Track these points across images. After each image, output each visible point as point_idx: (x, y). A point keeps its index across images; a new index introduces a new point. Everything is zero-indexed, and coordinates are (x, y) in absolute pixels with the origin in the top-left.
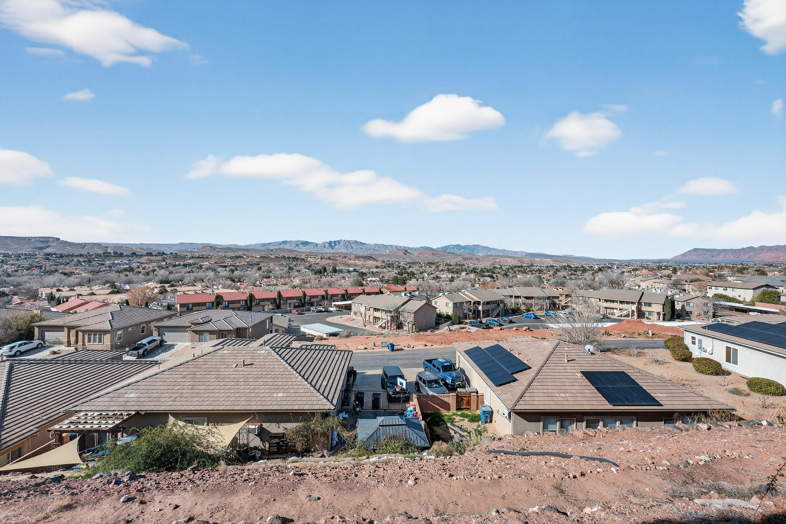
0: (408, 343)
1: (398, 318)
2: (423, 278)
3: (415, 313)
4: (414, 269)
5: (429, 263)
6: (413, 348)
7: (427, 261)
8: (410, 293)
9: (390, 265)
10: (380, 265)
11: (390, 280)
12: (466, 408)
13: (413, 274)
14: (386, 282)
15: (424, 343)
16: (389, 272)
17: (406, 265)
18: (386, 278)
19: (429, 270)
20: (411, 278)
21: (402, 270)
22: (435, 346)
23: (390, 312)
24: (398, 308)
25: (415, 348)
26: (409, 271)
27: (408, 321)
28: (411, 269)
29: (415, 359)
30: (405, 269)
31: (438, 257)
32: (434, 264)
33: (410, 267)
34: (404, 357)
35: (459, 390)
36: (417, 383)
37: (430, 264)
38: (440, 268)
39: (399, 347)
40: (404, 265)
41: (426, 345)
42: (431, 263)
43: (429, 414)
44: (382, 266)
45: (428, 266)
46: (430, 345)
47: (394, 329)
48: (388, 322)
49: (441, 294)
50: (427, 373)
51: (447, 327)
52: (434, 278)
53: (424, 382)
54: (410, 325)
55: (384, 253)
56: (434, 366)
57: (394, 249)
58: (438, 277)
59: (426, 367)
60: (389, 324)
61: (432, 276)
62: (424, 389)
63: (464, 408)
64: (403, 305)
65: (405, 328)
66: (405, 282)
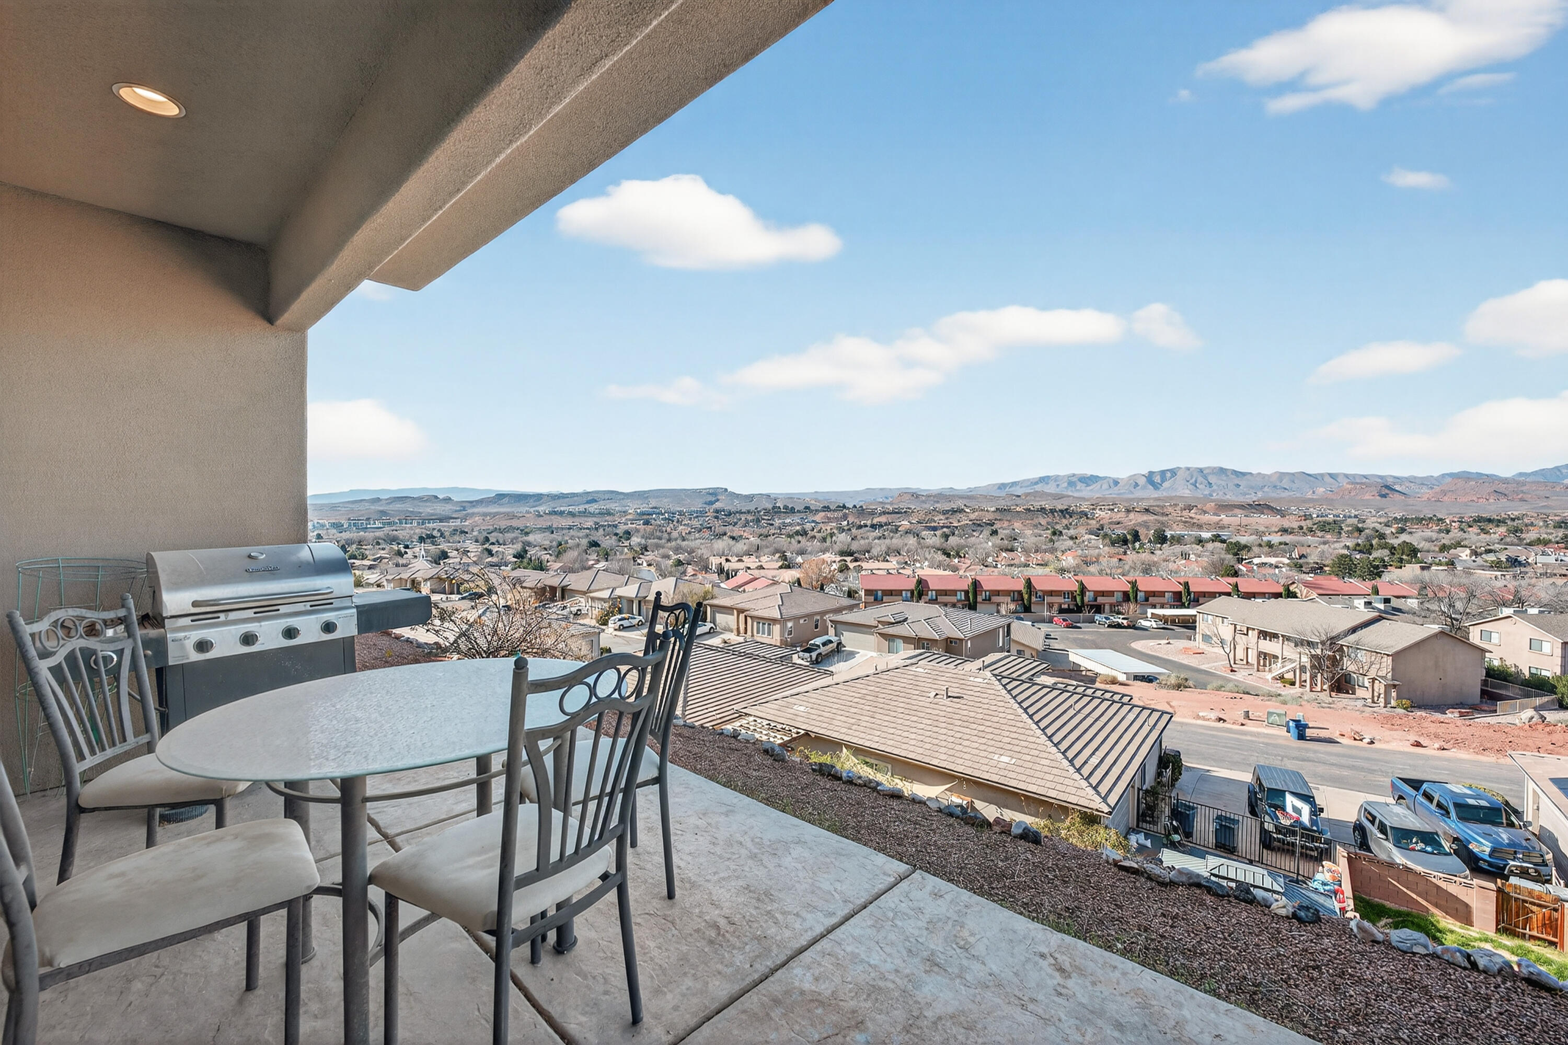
0: (1357, 728)
1: (1335, 662)
2: (1451, 563)
3: (1397, 656)
4: (1416, 537)
5: (1479, 520)
6: (1372, 742)
7: (1471, 513)
8: (1387, 601)
9: (1331, 527)
10: (1295, 525)
11: (1325, 566)
12: (1542, 940)
13: (1413, 552)
14: (1313, 570)
15: (1413, 738)
16: (1325, 543)
17: (1387, 525)
18: (1313, 559)
19: (1473, 536)
20: (1401, 560)
21: (1369, 539)
22: (1454, 753)
23: (1310, 644)
24: (1338, 637)
25: (1377, 745)
26: (1395, 542)
27: (1372, 674)
28: (1404, 537)
29: (1372, 771)
30: (1382, 536)
31: (1522, 500)
32: (1500, 522)
33: (1402, 531)
34: (1333, 760)
35: (1513, 880)
36: (1359, 828)
37: (1484, 522)
38: (1531, 535)
39: (1323, 734)
40: (1378, 526)
41: (1418, 744)
42: (1490, 521)
43: (1389, 909)
44: (1301, 528)
45: (1475, 530)
46: (1437, 746)
47: (1323, 690)
48: (1303, 669)
49: (1507, 611)
50: (1398, 810)
51: (1530, 712)
52: (1497, 565)
53: (1383, 829)
54: (1380, 687)
55: (1309, 495)
56: (1429, 798)
57: (1344, 483)
58: (1514, 562)
59: (1401, 797)
60: (1307, 676)
61: (1491, 557)
62: (1380, 846)
63: (1532, 937)
64: (1354, 630)
65: (1360, 693)
66: (1375, 571)
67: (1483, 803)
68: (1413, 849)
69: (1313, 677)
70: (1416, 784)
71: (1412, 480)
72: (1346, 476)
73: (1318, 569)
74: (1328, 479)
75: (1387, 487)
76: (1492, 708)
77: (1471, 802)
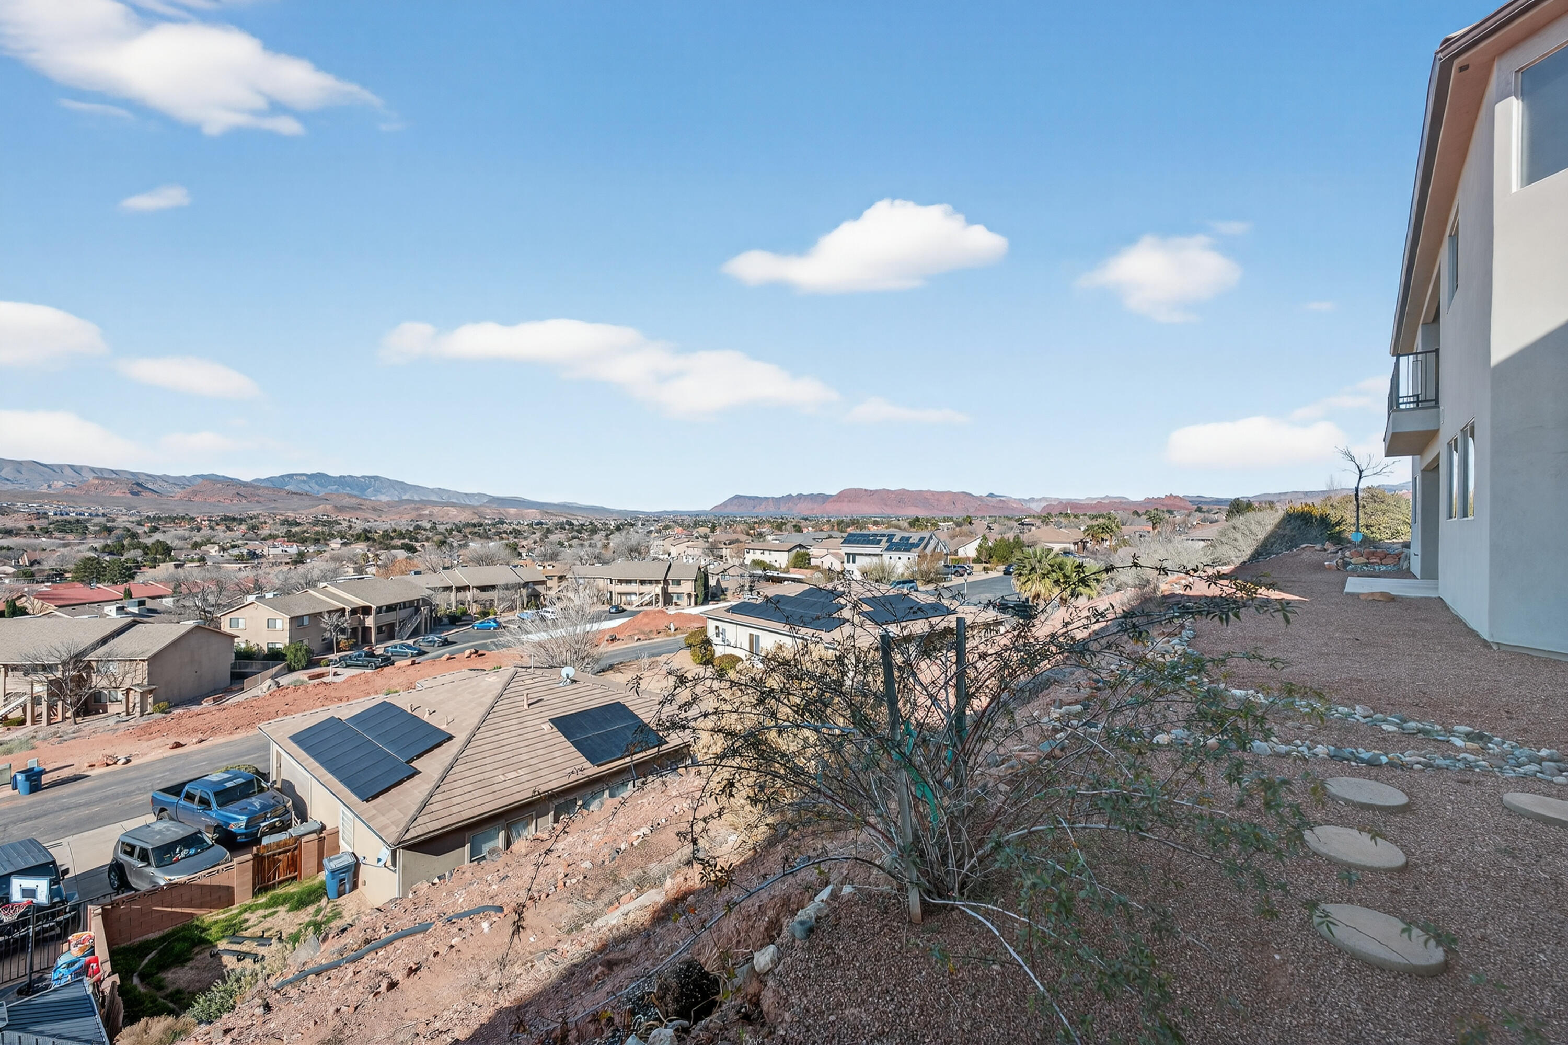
0: (108, 752)
1: (80, 682)
2: (202, 560)
3: (153, 660)
4: (170, 536)
5: (225, 519)
6: (128, 761)
7: (218, 514)
8: (141, 603)
9: (77, 527)
10: (22, 525)
11: (66, 572)
12: (287, 880)
13: (166, 551)
14: (49, 578)
15: (172, 741)
16: (65, 545)
17: (139, 524)
18: (50, 562)
19: (221, 533)
20: (155, 560)
21: (119, 539)
22: (212, 741)
23: (45, 668)
24: (84, 653)
25: (135, 762)
26: (149, 541)
27: (126, 685)
28: (158, 536)
29: (128, 794)
30: (134, 536)
31: (258, 502)
32: (241, 521)
33: (155, 529)
34: (83, 799)
35: (265, 841)
36: (117, 868)
37: (229, 521)
38: (265, 532)
39: (65, 773)
40: (129, 526)
41: (178, 745)
42: (234, 519)
43: (154, 941)
44: (32, 528)
45: (222, 528)
46: (195, 740)
47: (64, 719)
48: (36, 701)
49: (251, 598)
50: (160, 826)
51: (269, 682)
52: (239, 559)
53: (144, 856)
54: (135, 697)
55: (44, 489)
56: (190, 797)
57: (90, 477)
58: (253, 555)
59: (163, 810)
60: (43, 709)
61: (235, 552)
62: (139, 874)
63: (281, 882)
64: (104, 641)
65: (112, 709)
66: (128, 573)
67: (240, 781)
68: (178, 860)
69: (51, 708)
70: (175, 790)
71: (164, 479)
72: (93, 470)
73: (57, 576)
74: (68, 471)
75: (139, 485)
76: (239, 687)
77: (229, 785)
